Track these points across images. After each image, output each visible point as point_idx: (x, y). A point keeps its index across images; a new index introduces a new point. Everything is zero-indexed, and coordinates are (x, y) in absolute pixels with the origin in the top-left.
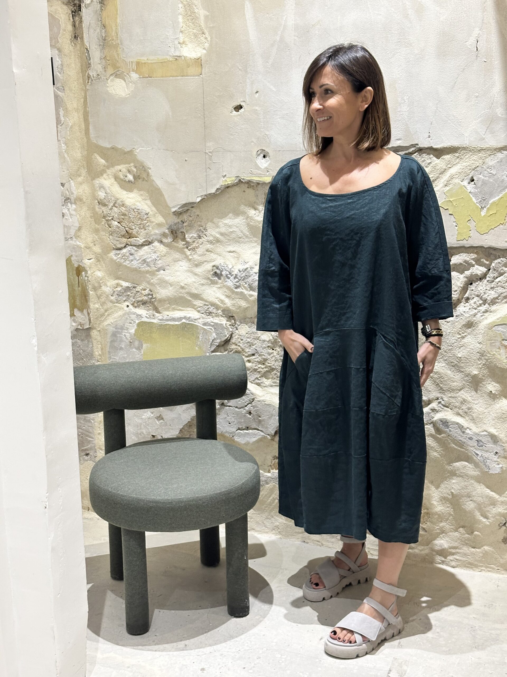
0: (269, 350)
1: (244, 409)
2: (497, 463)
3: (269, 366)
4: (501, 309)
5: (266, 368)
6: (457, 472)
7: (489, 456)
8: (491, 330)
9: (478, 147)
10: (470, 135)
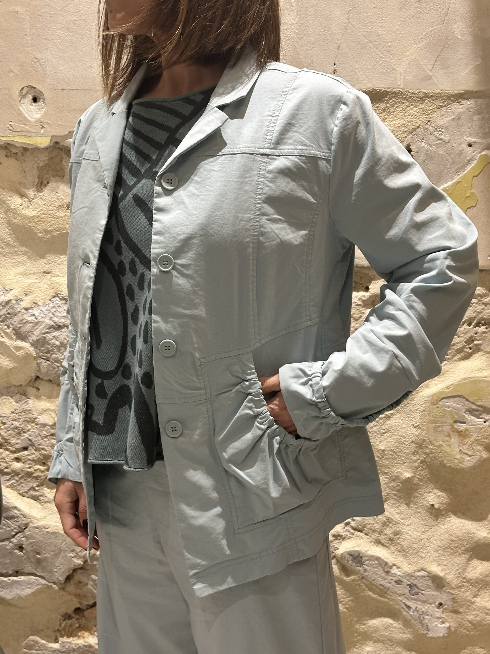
1: (11, 542)
2: (441, 620)
4: (452, 370)
6: (374, 635)
7: (429, 610)
8: (436, 406)
9: (420, 92)
10: (408, 70)
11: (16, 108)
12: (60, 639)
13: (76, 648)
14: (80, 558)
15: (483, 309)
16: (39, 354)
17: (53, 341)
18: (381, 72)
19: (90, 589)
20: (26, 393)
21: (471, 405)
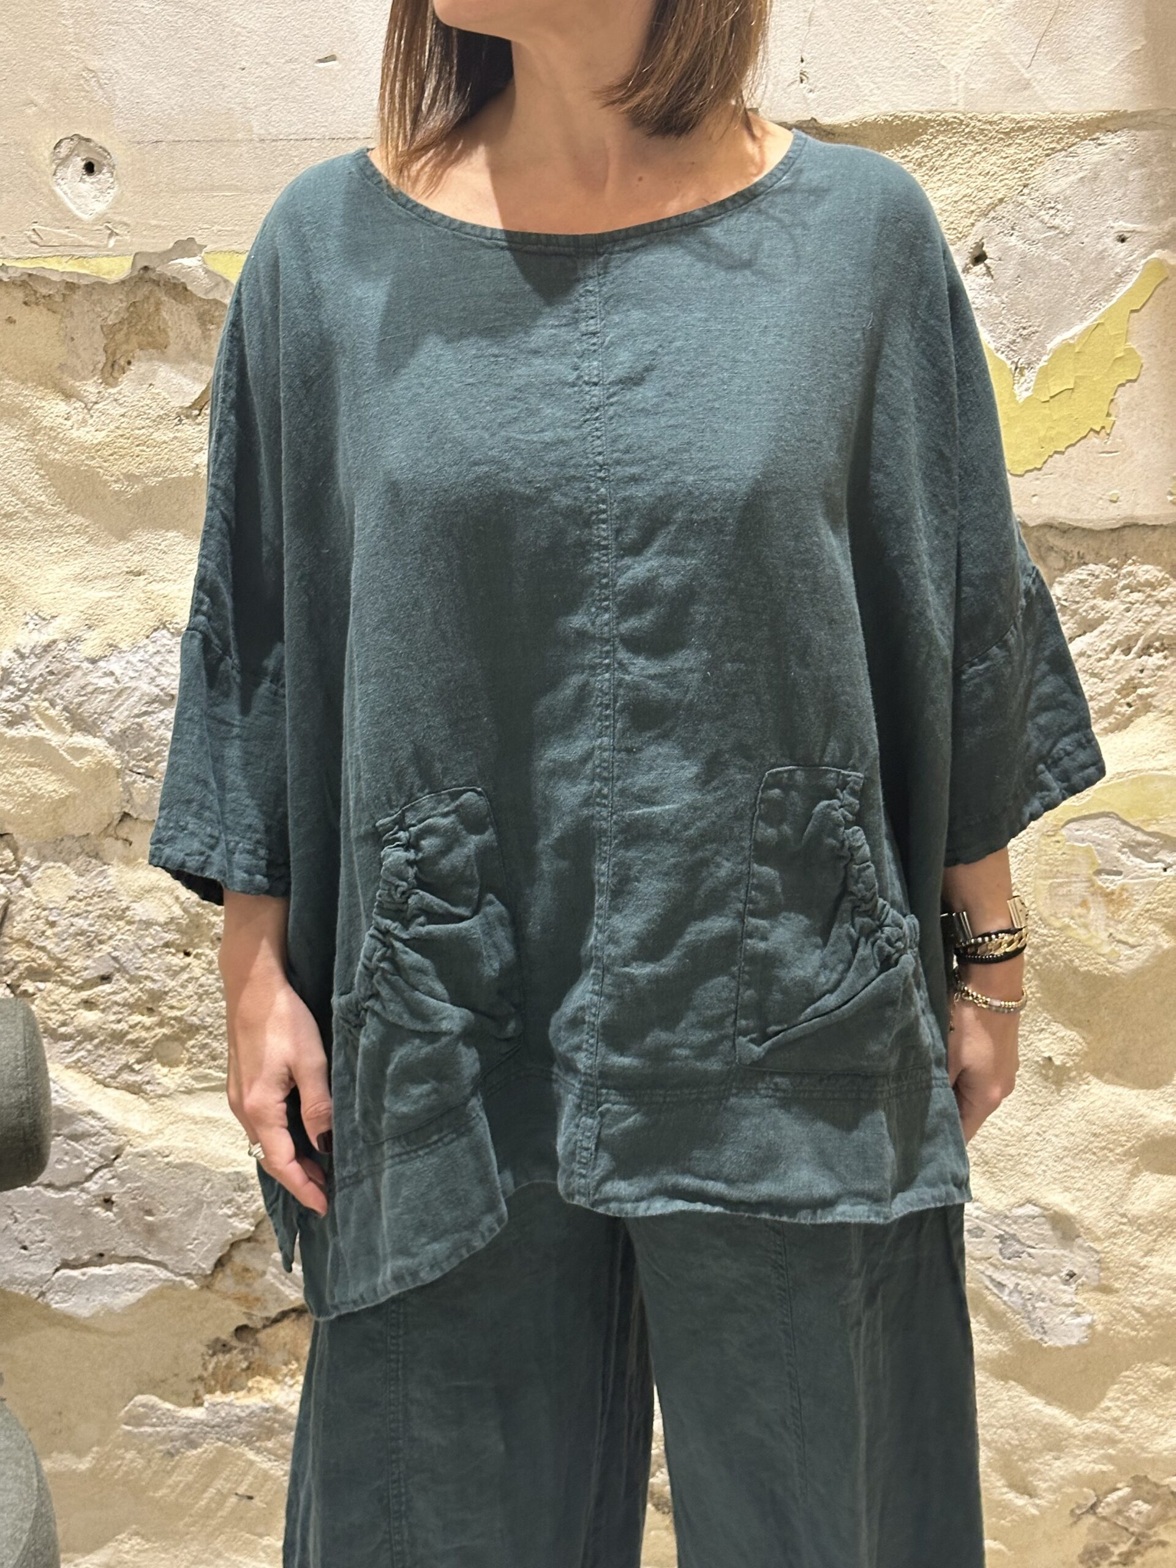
0: (169, 958)
1: (83, 1190)
2: (1072, 1309)
3: (175, 1018)
5: (161, 1024)
7: (1044, 1289)
8: (1054, 839)
9: (1004, 118)
10: (973, 68)
11: (45, 190)
12: (208, 1398)
13: (243, 1414)
14: (247, 1217)
15: (1158, 614)
16: (128, 762)
17: (160, 732)
18: (910, 75)
19: (272, 1284)
20: (101, 854)
21: (1133, 832)
